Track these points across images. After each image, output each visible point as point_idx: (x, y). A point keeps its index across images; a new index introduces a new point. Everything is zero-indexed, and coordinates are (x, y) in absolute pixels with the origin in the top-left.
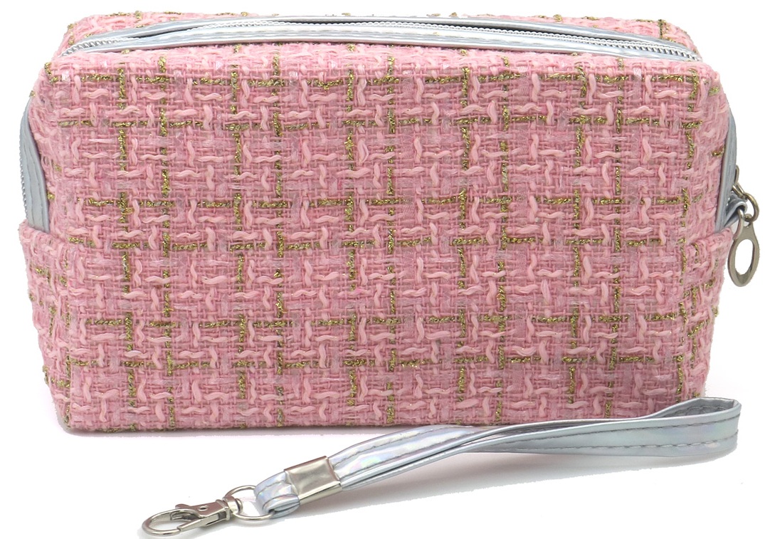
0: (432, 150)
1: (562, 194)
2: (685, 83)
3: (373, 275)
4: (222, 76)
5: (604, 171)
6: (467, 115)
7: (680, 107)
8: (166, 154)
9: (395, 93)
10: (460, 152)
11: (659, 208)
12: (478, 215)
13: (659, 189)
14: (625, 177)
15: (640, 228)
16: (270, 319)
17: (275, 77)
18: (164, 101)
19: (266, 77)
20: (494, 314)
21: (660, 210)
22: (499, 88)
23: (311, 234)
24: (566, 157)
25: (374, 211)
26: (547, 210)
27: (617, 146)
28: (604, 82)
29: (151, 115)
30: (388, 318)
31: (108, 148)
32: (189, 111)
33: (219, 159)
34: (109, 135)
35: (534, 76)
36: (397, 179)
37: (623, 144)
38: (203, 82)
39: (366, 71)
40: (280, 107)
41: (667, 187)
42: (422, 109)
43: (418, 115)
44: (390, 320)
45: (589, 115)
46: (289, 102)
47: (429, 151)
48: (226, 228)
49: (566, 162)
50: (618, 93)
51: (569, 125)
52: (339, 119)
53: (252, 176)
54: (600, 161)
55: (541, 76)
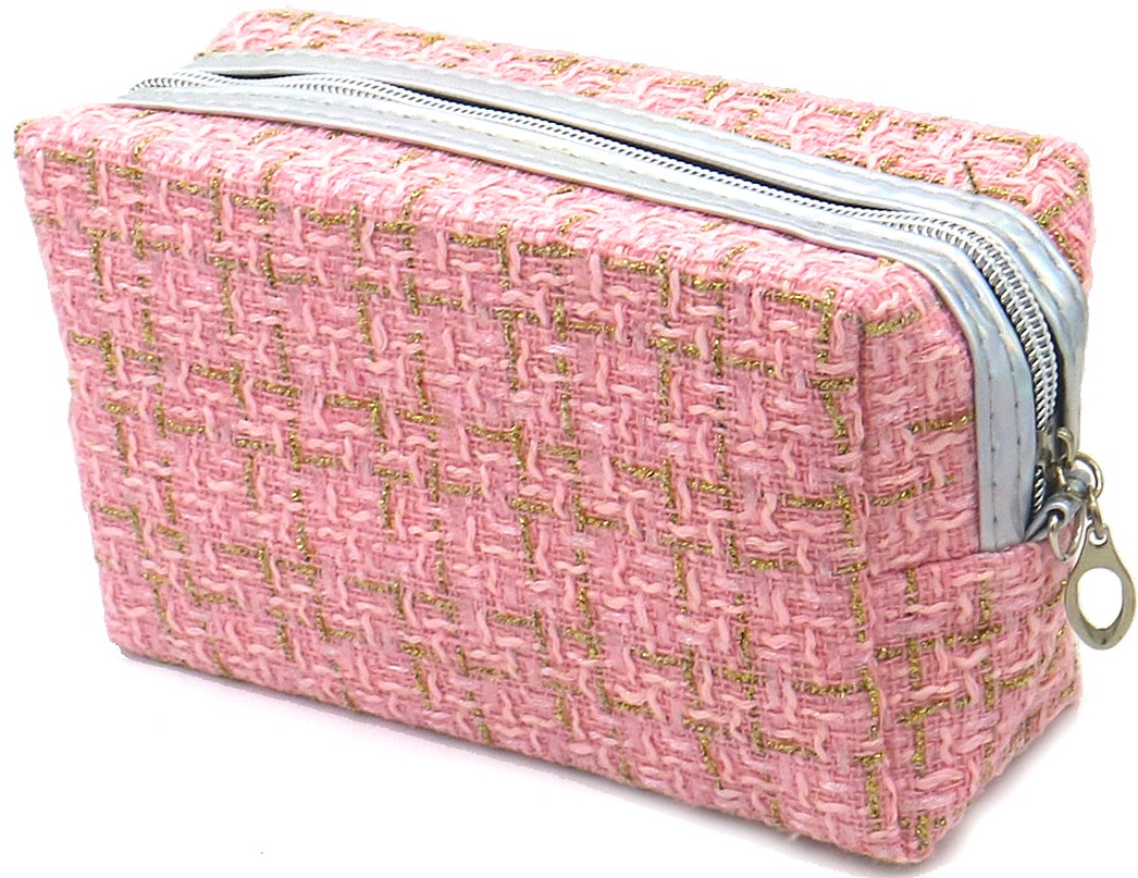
0: (468, 351)
1: (646, 463)
2: (809, 312)
3: (414, 530)
4: (199, 183)
5: (699, 437)
6: (508, 306)
7: (803, 352)
8: (144, 287)
9: (411, 249)
10: (504, 363)
11: (792, 513)
12: (540, 470)
13: (788, 482)
14: (733, 453)
15: (767, 540)
16: (294, 560)
17: (262, 196)
18: (140, 206)
19: (251, 193)
20: (579, 630)
21: (795, 517)
22: (547, 269)
23: (330, 446)
24: (648, 402)
25: (409, 429)
26: (628, 482)
27: (718, 401)
28: (693, 286)
29: (124, 226)
30: (440, 598)
31: (81, 265)
32: (167, 230)
33: (206, 308)
34: (80, 245)
35: (595, 259)
36: (429, 387)
37: (725, 396)
38: (179, 188)
39: (374, 208)
40: (271, 243)
41: (802, 479)
42: (450, 283)
43: (444, 292)
44: (442, 603)
45: (673, 340)
46: (283, 239)
47: (465, 353)
48: (229, 412)
49: (648, 409)
50: (713, 310)
51: (648, 350)
52: (347, 278)
53: (248, 340)
54: (695, 419)
55: (605, 259)
